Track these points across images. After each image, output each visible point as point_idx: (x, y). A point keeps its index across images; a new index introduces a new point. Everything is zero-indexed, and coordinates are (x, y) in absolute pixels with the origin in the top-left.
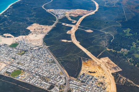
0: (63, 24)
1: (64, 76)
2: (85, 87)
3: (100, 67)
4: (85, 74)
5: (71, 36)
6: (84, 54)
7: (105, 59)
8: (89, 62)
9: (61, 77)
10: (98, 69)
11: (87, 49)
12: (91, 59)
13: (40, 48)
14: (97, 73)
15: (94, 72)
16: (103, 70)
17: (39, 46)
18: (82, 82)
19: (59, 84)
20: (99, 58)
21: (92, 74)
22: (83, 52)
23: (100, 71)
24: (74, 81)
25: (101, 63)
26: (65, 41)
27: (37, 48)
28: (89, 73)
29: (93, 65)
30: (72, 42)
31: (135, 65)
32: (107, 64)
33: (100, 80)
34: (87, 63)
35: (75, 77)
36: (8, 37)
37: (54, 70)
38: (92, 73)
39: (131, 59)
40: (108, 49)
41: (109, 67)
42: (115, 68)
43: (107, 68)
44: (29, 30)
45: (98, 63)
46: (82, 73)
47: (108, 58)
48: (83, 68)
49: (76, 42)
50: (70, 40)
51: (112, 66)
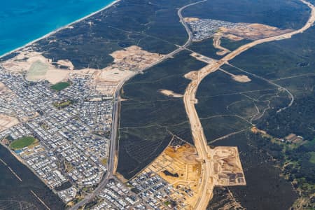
0: (194, 55)
1: (105, 170)
2: (132, 202)
3: (198, 166)
4: (152, 175)
5: (190, 85)
6: (187, 130)
7: (226, 150)
8: (181, 151)
9: (97, 169)
10: (191, 170)
11: (201, 121)
12: (193, 143)
13: (105, 100)
14: (181, 178)
15: (176, 175)
16: (200, 174)
17: (106, 96)
18: (135, 190)
19: (83, 182)
20: (213, 146)
21: (167, 178)
22: (188, 125)
23: (193, 175)
24: (119, 185)
25: (209, 158)
26: (167, 93)
27: (100, 99)
28: (163, 176)
29: (187, 157)
30: (181, 100)
32: (222, 162)
33: (176, 196)
34: (175, 151)
35: (126, 177)
36: (62, 67)
37: (95, 151)
38: (172, 175)
40: (254, 130)
41: (221, 171)
42: (232, 177)
43: (216, 171)
44: (113, 59)
45: (202, 156)
46: (147, 170)
47: (236, 148)
48: (159, 160)
49: (190, 100)
50: (182, 92)
51: (230, 170)
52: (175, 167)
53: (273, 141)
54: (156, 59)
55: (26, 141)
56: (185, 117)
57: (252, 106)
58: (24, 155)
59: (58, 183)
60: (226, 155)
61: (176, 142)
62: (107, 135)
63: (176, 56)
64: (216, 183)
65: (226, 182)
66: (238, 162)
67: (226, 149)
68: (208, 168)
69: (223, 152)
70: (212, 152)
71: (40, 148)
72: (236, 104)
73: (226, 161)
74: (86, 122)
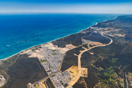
0: (83, 47)
1: (58, 69)
2: (62, 77)
3: (78, 71)
4: (67, 72)
5: (80, 53)
8: (75, 67)
9: (56, 69)
11: (81, 61)
12: (78, 66)
15: (72, 73)
16: (77, 73)
17: (62, 54)
18: (63, 74)
19: (53, 71)
20: (82, 67)
21: (70, 73)
22: (78, 62)
24: (60, 73)
26: (75, 54)
28: (70, 72)
29: (76, 69)
30: (78, 56)
31: (98, 78)
33: (71, 77)
34: (73, 67)
35: (62, 71)
37: (57, 65)
38: (71, 72)
39: (100, 74)
40: (92, 65)
41: (82, 73)
42: (85, 75)
43: (81, 73)
44: (66, 46)
45: (79, 69)
46: (67, 70)
47: (87, 69)
48: (70, 69)
49: (79, 57)
50: (78, 55)
51: (85, 73)
52: (72, 71)
53: (96, 68)
54: (75, 47)
55: (44, 61)
56: (77, 60)
57: (93, 59)
58: (43, 64)
59: (48, 70)
60: (84, 70)
61: (74, 65)
62: (60, 62)
63: (79, 47)
64: (81, 76)
65: (83, 76)
66: (87, 72)
67: (85, 68)
68: (80, 72)
69: (84, 69)
70: (81, 69)
71: (46, 62)
72: (89, 59)
73: (84, 71)
74: (57, 58)
